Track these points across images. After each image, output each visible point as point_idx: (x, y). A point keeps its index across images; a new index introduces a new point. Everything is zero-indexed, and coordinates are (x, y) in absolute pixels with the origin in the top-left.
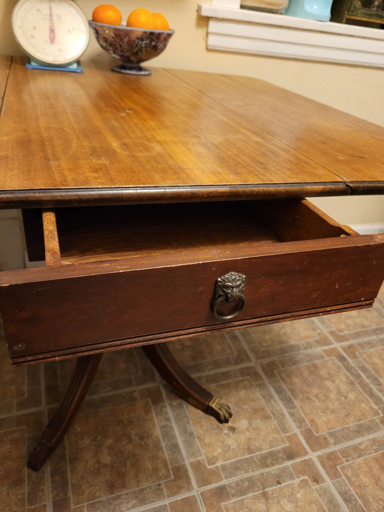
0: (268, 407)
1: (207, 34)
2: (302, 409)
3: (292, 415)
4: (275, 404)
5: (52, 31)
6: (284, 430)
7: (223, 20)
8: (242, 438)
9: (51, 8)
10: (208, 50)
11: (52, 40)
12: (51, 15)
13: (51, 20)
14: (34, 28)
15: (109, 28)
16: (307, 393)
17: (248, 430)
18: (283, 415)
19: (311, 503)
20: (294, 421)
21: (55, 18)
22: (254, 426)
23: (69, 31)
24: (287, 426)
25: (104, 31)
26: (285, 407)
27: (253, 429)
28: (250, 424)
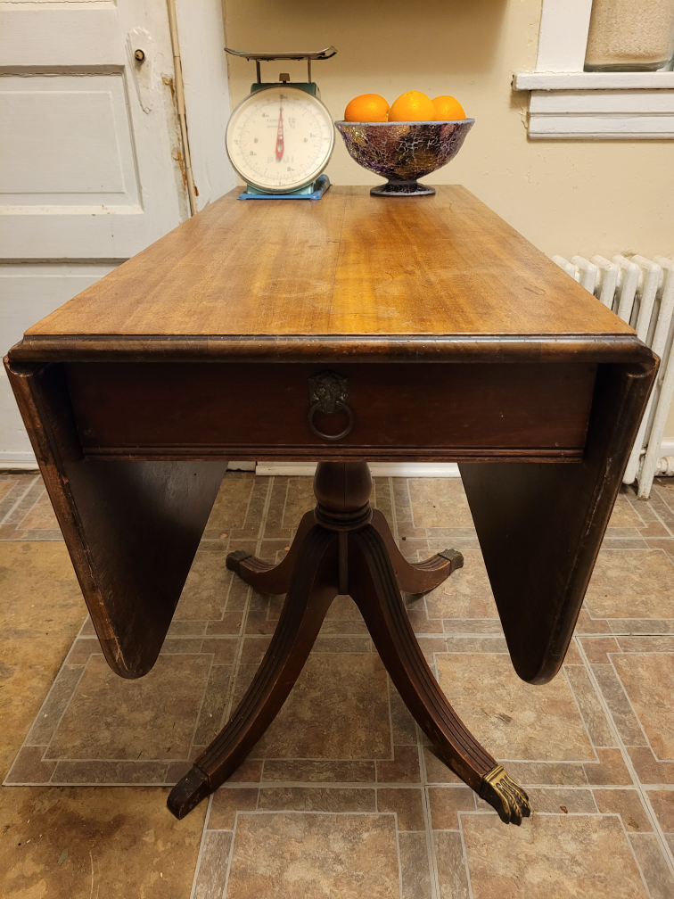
0: (580, 702)
1: (529, 116)
2: (642, 717)
3: (619, 722)
4: (594, 701)
5: (280, 142)
6: (598, 740)
7: (553, 92)
8: (519, 736)
9: (281, 110)
10: (530, 139)
11: (279, 155)
12: (281, 119)
13: (281, 127)
14: (256, 141)
15: (360, 128)
16: (660, 696)
17: (532, 725)
18: (602, 718)
19: (615, 853)
20: (622, 732)
21: (286, 123)
22: (545, 723)
23: (305, 140)
24: (606, 736)
25: (353, 133)
26: (611, 708)
27: (543, 727)
28: (539, 718)
